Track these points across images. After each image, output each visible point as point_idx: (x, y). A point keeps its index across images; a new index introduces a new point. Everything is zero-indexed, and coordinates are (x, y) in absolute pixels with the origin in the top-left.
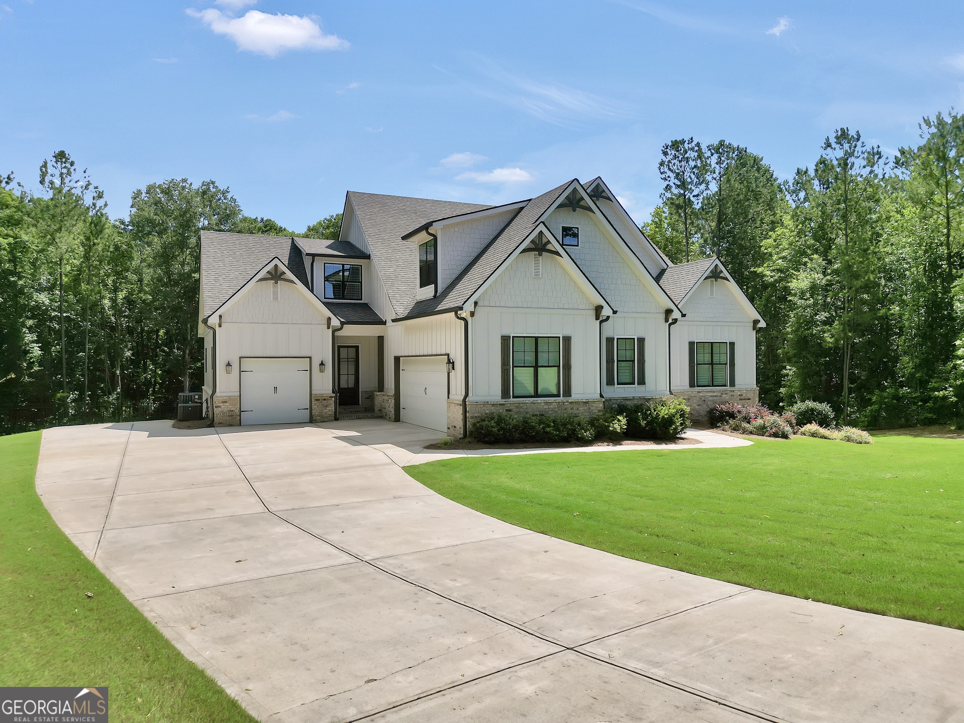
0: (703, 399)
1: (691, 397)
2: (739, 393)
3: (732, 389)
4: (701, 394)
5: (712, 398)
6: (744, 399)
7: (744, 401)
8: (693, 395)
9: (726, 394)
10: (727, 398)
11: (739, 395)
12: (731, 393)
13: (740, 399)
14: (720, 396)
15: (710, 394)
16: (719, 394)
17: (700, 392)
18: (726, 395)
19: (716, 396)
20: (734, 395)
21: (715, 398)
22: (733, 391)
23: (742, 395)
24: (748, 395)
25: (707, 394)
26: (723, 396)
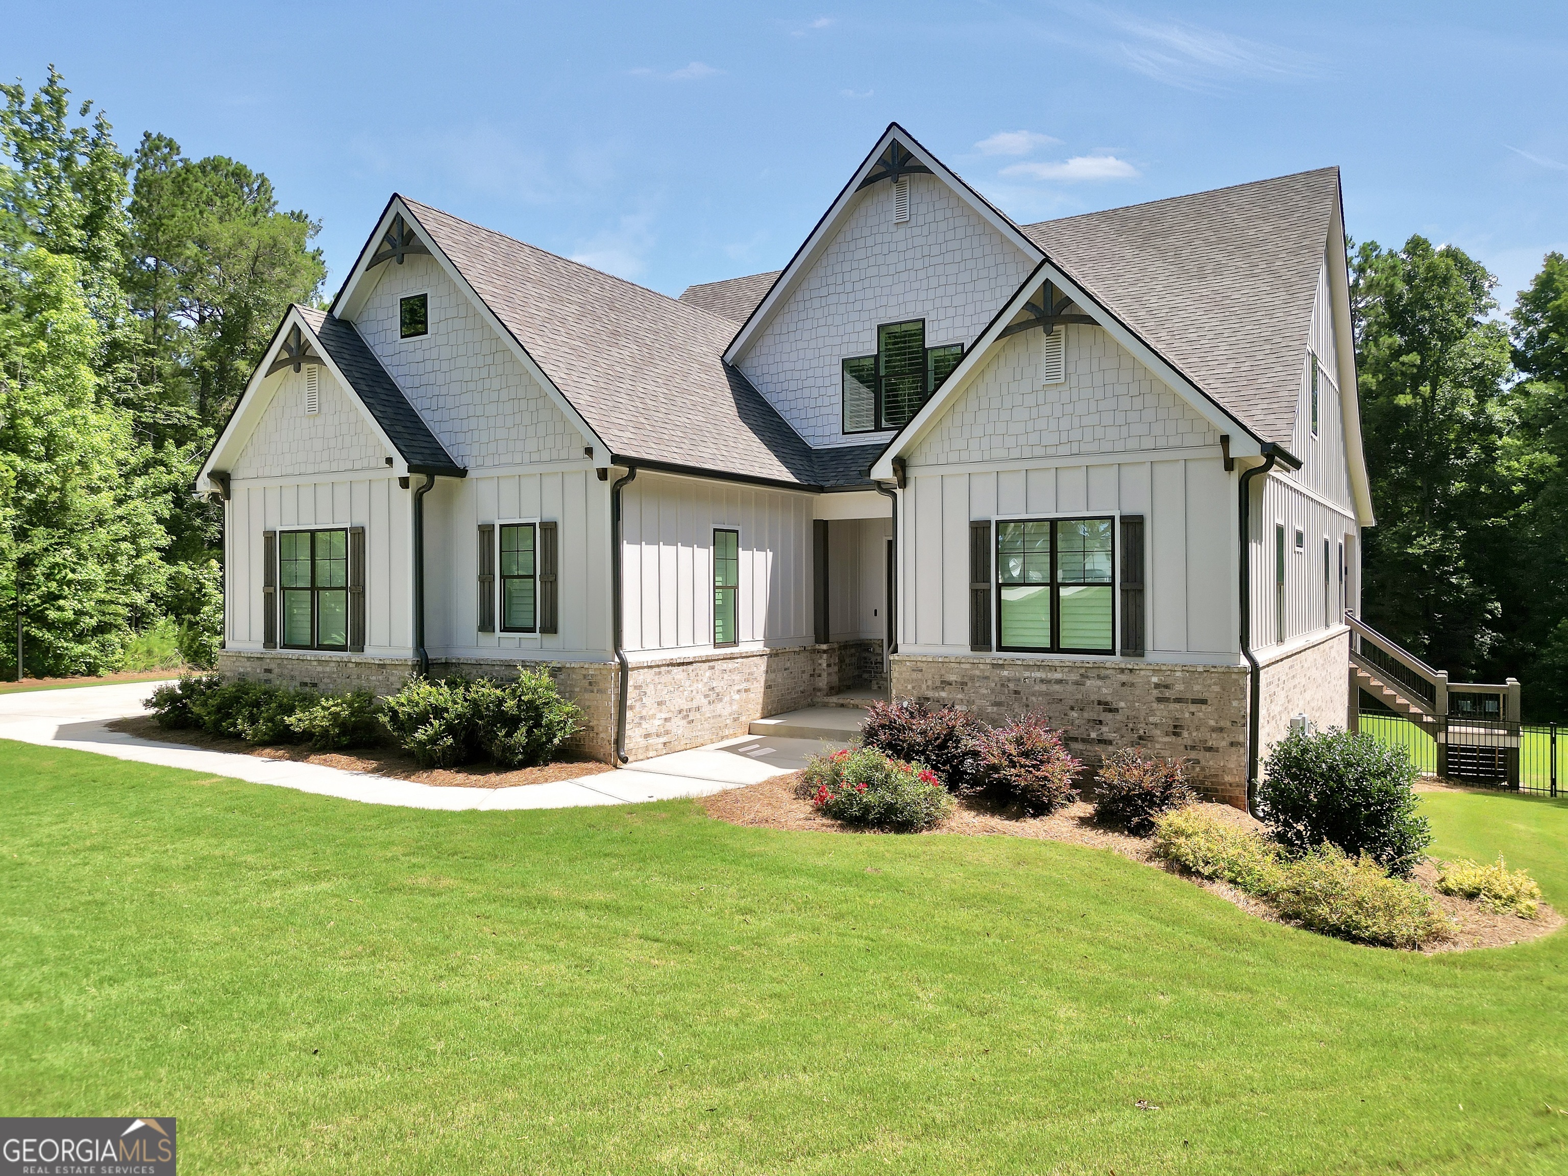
0: (1012, 686)
1: (972, 678)
2: (1155, 679)
3: (1131, 663)
4: (1006, 673)
5: (1044, 687)
6: (1178, 700)
7: (1177, 706)
8: (977, 673)
9: (1099, 677)
10: (1105, 691)
11: (1157, 686)
12: (1124, 678)
13: (1159, 700)
14: (1077, 683)
15: (1039, 675)
16: (1074, 677)
17: (1002, 666)
18: (1099, 683)
19: (1059, 682)
20: (1132, 685)
21: (1057, 687)
22: (1131, 670)
23: (1167, 687)
24: (1197, 688)
25: (1027, 674)
26: (1088, 683)
